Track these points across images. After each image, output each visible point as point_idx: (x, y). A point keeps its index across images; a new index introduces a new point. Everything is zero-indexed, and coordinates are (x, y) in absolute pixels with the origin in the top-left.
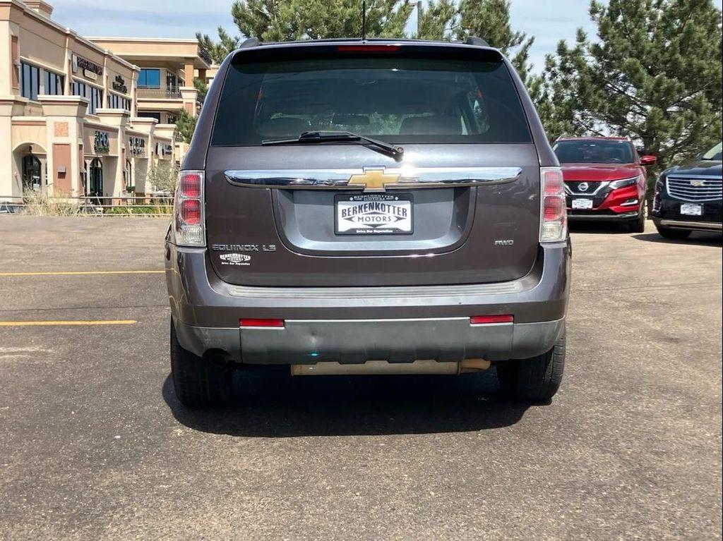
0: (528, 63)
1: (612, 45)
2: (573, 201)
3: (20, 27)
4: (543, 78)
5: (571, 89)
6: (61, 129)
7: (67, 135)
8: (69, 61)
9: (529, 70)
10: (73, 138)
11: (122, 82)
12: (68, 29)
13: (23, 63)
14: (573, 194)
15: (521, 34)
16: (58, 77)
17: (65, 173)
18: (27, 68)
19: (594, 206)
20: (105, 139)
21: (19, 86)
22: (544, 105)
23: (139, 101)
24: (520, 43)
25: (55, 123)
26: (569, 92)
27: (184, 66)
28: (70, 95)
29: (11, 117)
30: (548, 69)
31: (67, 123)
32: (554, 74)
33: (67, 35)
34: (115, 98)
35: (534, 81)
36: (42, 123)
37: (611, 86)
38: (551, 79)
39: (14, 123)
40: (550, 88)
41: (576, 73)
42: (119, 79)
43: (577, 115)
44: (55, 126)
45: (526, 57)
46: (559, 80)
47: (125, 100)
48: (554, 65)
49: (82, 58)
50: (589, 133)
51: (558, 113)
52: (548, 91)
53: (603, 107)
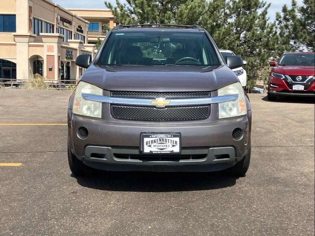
0: (267, 16)
1: (311, 7)
2: (293, 86)
3: (33, 2)
4: (275, 24)
5: (289, 29)
6: (50, 49)
7: (53, 52)
8: (56, 18)
9: (267, 20)
10: (55, 53)
11: (81, 28)
12: (56, 4)
13: (34, 19)
14: (293, 82)
15: (264, 2)
16: (51, 26)
17: (52, 69)
18: (36, 21)
19: (305, 89)
20: (71, 54)
21: (32, 29)
22: (275, 37)
23: (89, 37)
24: (263, 6)
25: (48, 46)
26: (288, 30)
27: (109, 21)
28: (56, 33)
29: (28, 43)
30: (277, 20)
31: (53, 46)
32: (280, 22)
33: (55, 6)
34: (78, 35)
35: (270, 25)
36: (42, 46)
37: (309, 28)
38: (278, 24)
39: (29, 46)
40: (278, 29)
41: (291, 21)
42: (80, 27)
43: (292, 42)
44: (48, 47)
45: (266, 13)
46: (283, 25)
47: (82, 37)
48: (280, 17)
49: (62, 17)
50: (298, 51)
51: (282, 41)
52: (277, 30)
53: (305, 38)
